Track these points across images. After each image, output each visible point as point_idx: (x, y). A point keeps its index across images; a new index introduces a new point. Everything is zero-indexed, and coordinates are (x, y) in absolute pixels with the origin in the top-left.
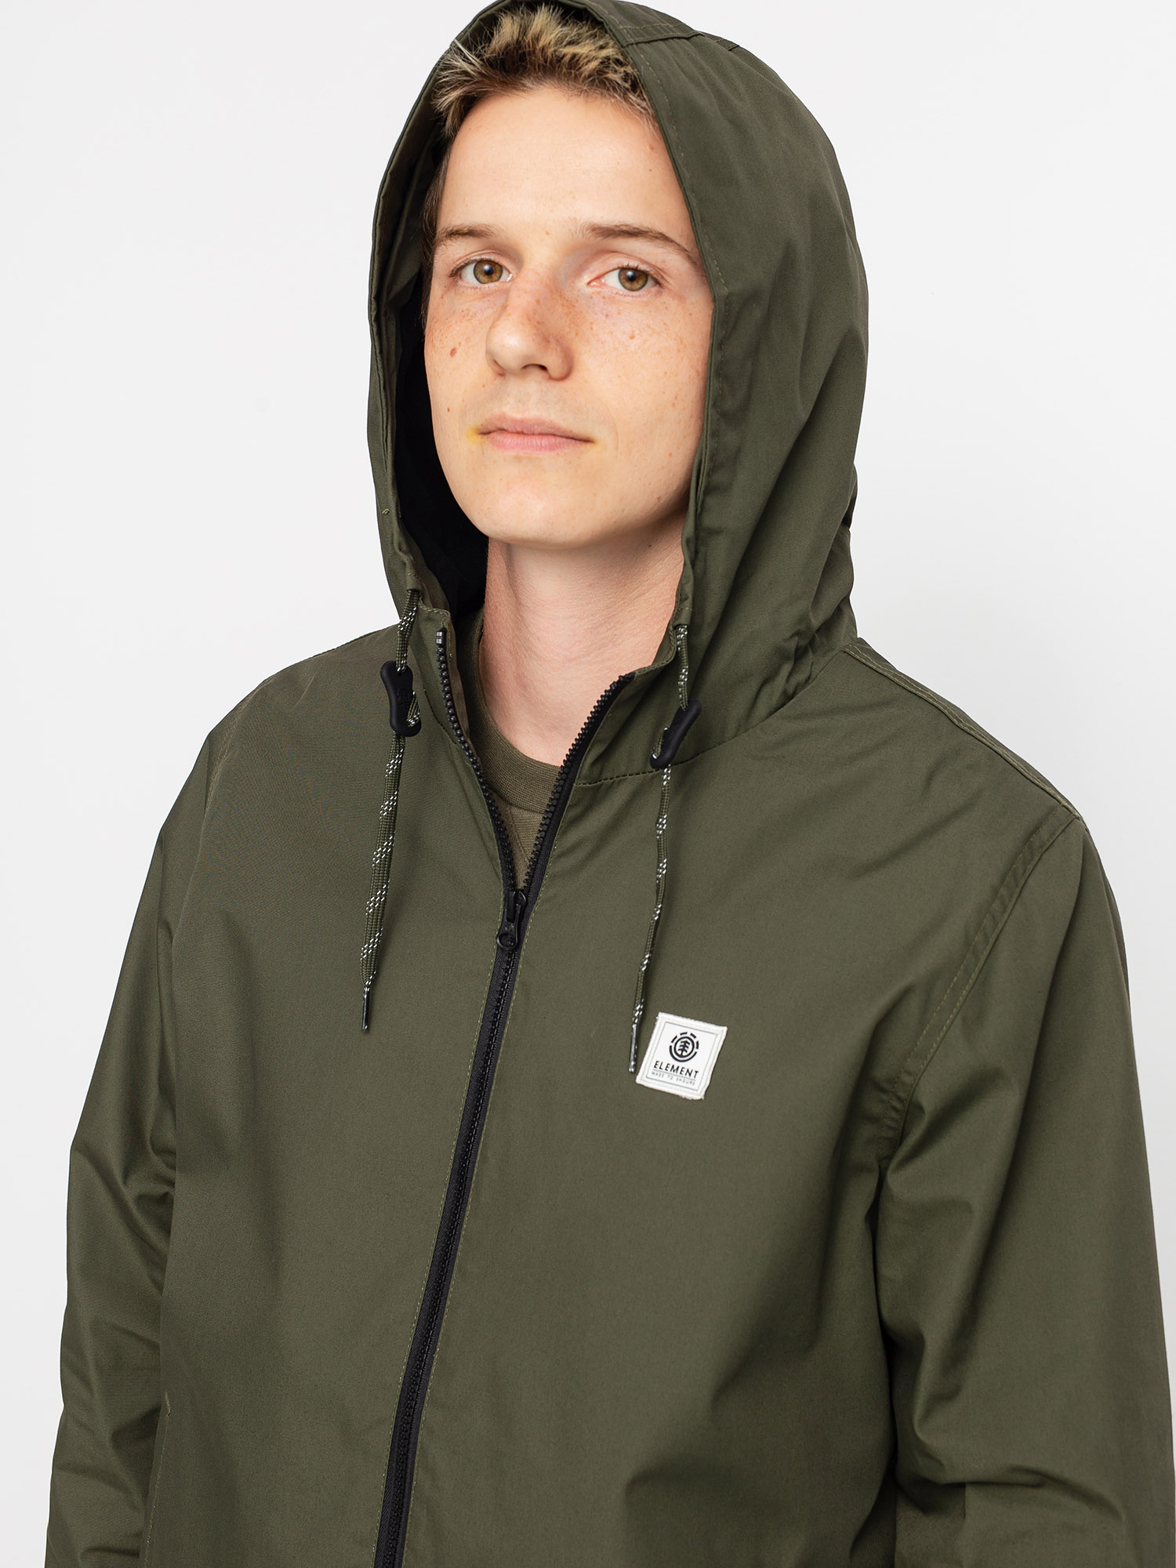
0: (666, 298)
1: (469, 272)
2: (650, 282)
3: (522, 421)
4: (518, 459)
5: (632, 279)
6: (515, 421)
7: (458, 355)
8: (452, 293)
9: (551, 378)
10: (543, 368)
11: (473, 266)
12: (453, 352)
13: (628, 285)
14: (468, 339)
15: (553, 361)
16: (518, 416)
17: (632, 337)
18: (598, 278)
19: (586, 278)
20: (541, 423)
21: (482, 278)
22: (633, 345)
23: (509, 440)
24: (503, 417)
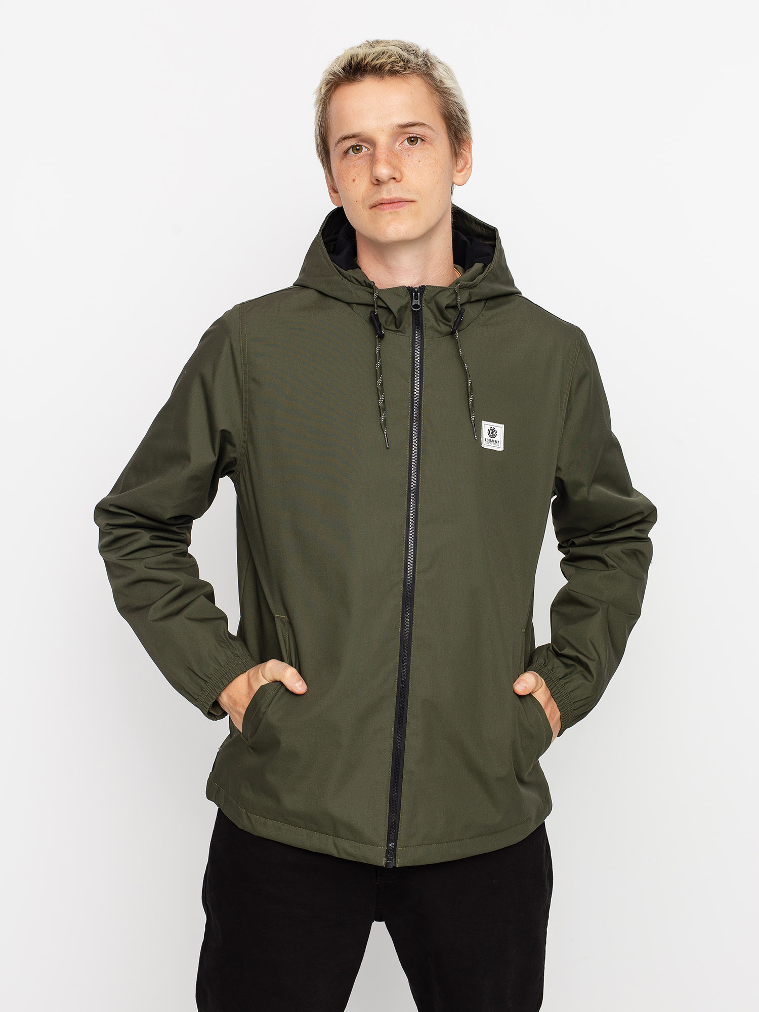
0: (427, 145)
1: (351, 151)
2: (419, 141)
3: (390, 199)
4: (391, 213)
5: (412, 141)
6: (387, 200)
7: (356, 181)
8: (345, 160)
9: (397, 182)
10: (394, 178)
11: (351, 149)
12: (354, 180)
13: (411, 143)
14: (358, 175)
15: (397, 176)
16: (388, 197)
17: (419, 162)
18: (402, 143)
19: (398, 144)
20: (397, 198)
21: (355, 152)
22: (420, 164)
23: (385, 207)
24: (383, 199)
